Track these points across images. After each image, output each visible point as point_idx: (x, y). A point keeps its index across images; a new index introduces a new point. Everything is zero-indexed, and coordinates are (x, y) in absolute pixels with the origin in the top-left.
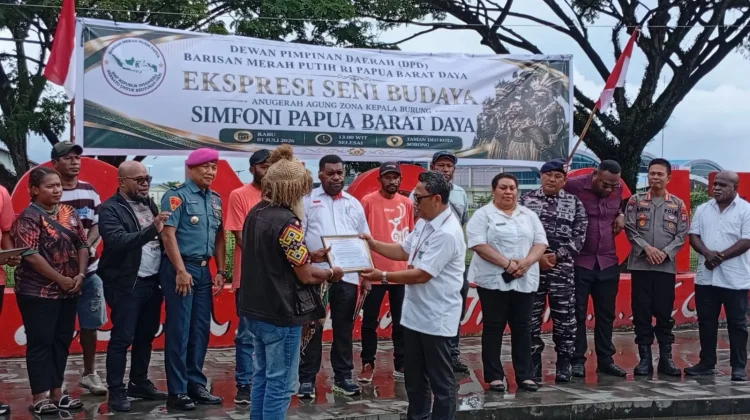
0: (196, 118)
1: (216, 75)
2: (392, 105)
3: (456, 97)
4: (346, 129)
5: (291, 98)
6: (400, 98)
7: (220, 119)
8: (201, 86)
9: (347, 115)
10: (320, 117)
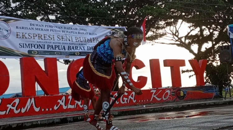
0: (21, 47)
1: (26, 33)
2: (76, 43)
3: (94, 40)
4: (63, 51)
5: (48, 41)
6: (79, 41)
7: (27, 47)
8: (21, 37)
9: (64, 46)
10: (56, 46)
